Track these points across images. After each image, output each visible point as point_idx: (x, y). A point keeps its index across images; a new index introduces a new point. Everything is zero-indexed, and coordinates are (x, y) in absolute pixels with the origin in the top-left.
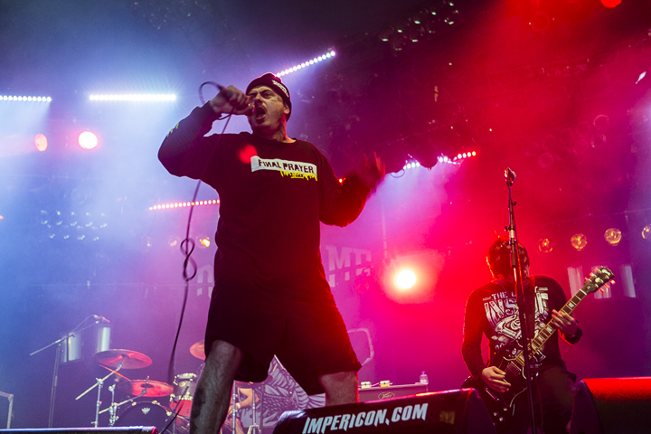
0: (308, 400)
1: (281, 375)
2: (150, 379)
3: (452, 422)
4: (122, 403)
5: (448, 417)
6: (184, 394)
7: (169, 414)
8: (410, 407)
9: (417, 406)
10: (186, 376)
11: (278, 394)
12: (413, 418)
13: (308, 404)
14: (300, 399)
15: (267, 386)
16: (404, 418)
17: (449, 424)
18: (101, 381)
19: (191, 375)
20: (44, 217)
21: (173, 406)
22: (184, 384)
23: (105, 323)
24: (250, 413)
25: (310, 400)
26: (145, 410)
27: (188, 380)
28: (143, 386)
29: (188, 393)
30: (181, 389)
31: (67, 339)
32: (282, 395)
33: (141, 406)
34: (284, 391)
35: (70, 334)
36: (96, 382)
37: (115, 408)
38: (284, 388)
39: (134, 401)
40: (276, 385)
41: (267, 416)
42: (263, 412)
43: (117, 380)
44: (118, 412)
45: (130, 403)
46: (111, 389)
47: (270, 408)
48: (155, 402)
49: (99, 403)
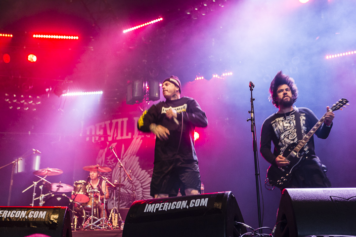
0: (142, 196)
1: (128, 183)
2: (62, 183)
3: (220, 208)
4: (46, 195)
5: (218, 205)
6: (79, 191)
7: (71, 201)
8: (199, 200)
9: (203, 199)
10: (80, 181)
11: (127, 192)
12: (201, 205)
13: (142, 198)
14: (138, 195)
15: (121, 188)
16: (196, 205)
17: (219, 209)
18: (36, 183)
19: (83, 181)
20: (7, 98)
21: (73, 197)
22: (79, 186)
23: (39, 153)
24: (113, 201)
25: (143, 196)
26: (59, 199)
27: (81, 184)
28: (57, 186)
29: (81, 190)
30: (78, 188)
31: (17, 161)
32: (129, 193)
33: (56, 196)
34: (130, 191)
35: (20, 159)
36: (33, 183)
37: (43, 197)
38: (130, 189)
39: (53, 194)
40: (126, 188)
41: (121, 204)
42: (119, 201)
43: (44, 183)
44: (44, 199)
45: (50, 195)
46: (41, 187)
47: (123, 199)
48: (64, 195)
49: (34, 194)
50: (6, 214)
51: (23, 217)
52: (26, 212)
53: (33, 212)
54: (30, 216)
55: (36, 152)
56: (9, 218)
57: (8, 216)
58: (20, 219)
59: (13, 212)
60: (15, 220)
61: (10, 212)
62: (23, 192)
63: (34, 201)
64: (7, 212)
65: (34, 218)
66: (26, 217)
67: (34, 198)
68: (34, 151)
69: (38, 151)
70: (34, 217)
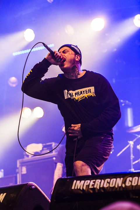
50: (99, 184)
51: (120, 185)
52: (122, 179)
53: (131, 178)
54: (128, 184)
55: (125, 103)
56: (103, 188)
57: (101, 186)
58: (117, 188)
59: (106, 180)
60: (110, 190)
61: (103, 181)
62: (119, 155)
63: (134, 165)
64: (100, 181)
65: (133, 186)
66: (123, 185)
67: (132, 161)
68: (122, 103)
69: (127, 102)
70: (133, 184)
